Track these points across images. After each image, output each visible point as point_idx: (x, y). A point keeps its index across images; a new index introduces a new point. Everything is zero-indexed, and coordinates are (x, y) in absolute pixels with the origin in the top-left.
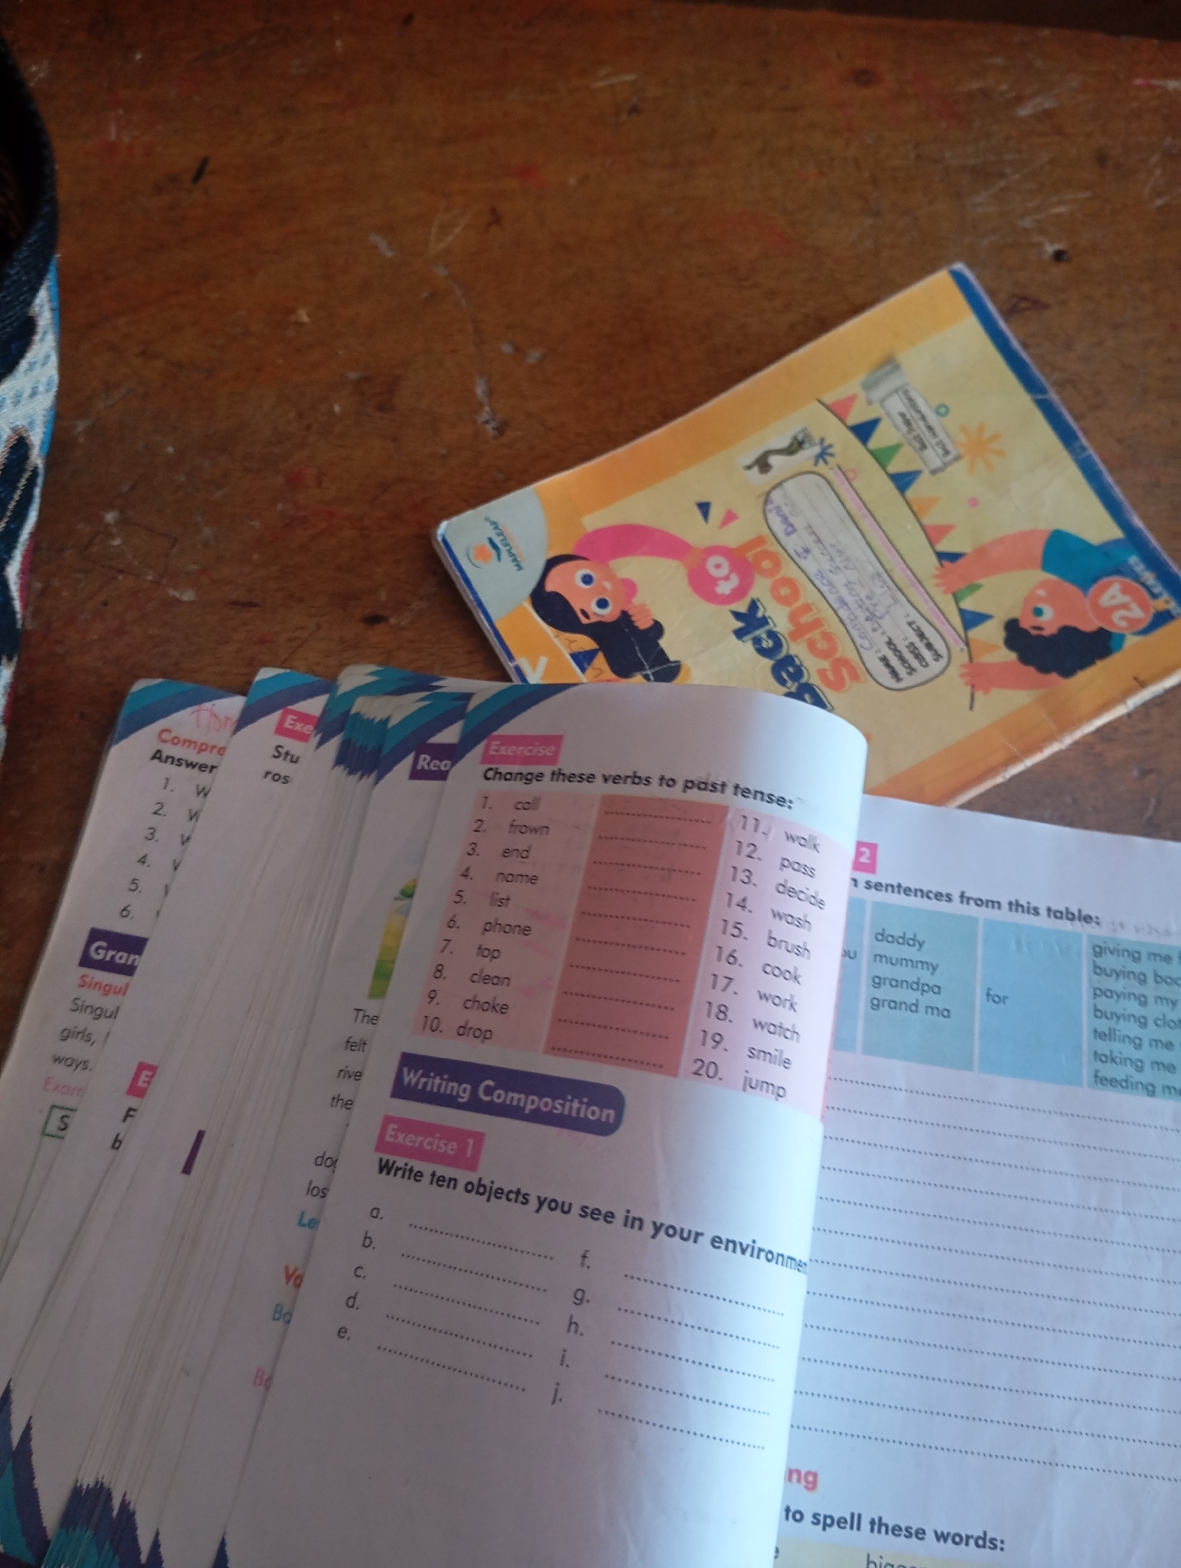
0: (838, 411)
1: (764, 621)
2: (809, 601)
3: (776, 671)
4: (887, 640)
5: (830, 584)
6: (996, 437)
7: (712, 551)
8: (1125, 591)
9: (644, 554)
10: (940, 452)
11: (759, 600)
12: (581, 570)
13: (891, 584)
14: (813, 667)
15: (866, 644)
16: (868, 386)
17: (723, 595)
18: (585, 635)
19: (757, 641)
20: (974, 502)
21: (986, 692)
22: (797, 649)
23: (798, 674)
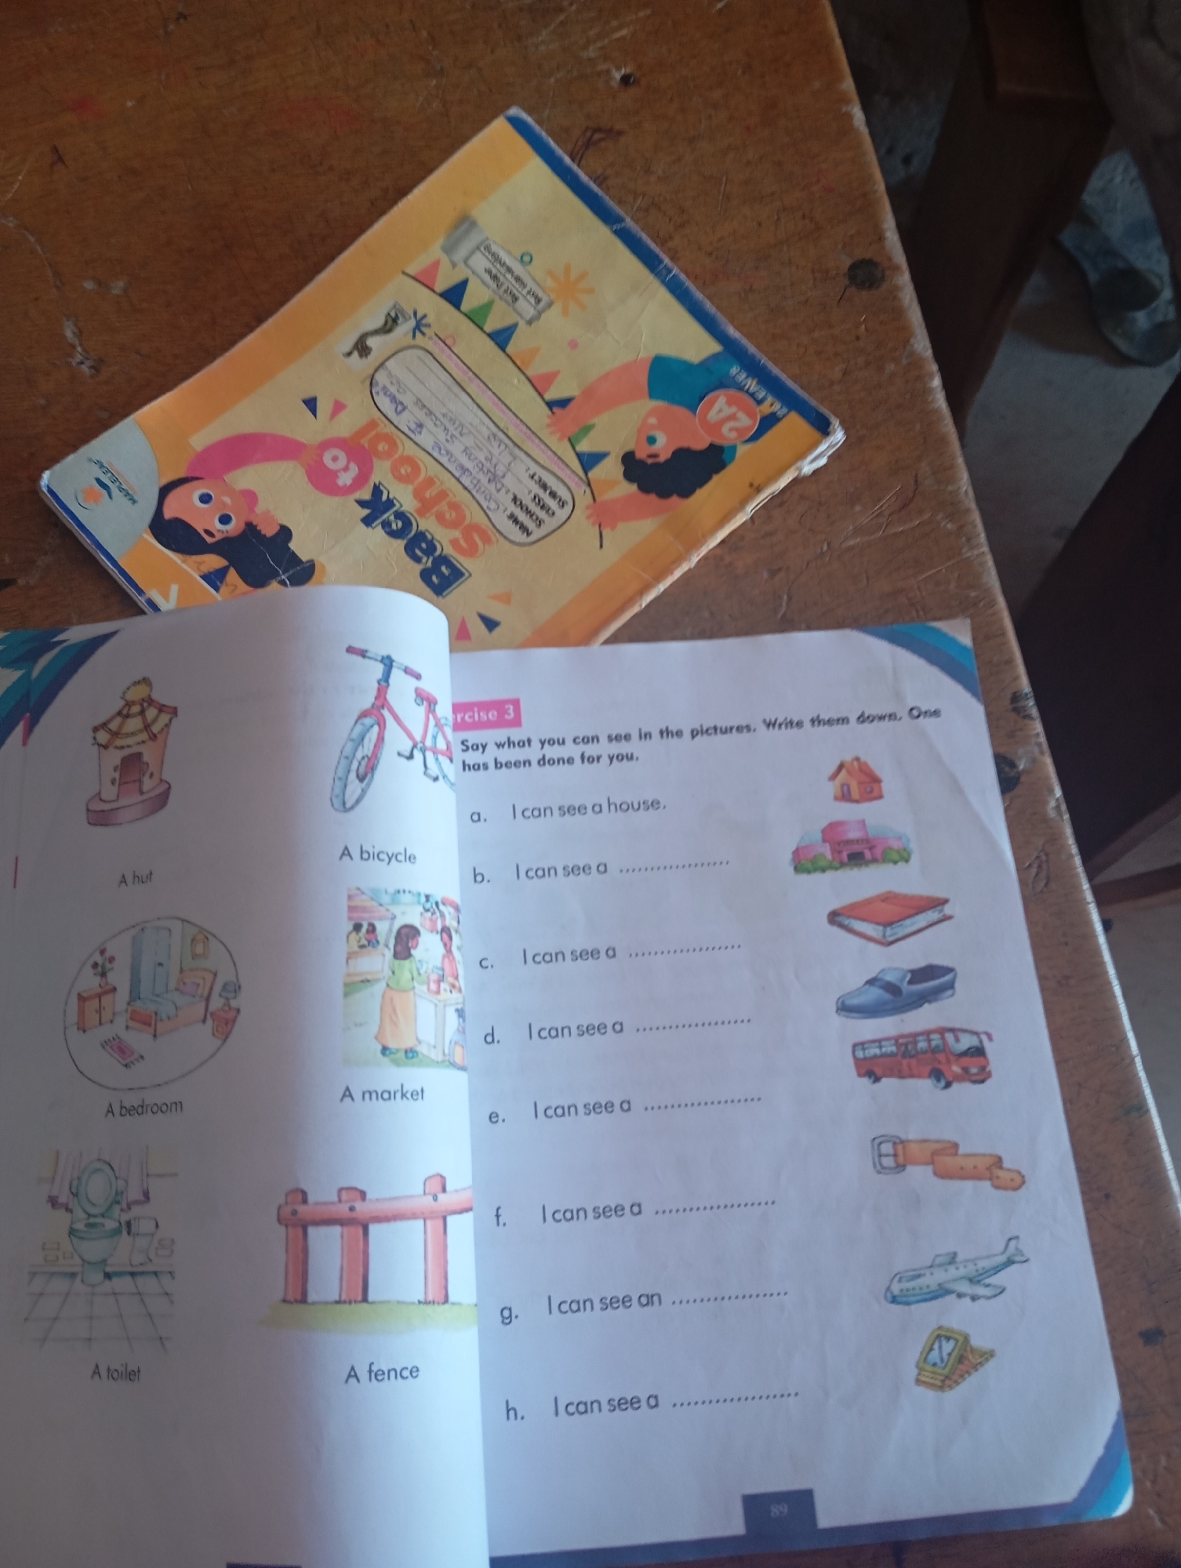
0: (425, 280)
1: (390, 503)
2: (431, 473)
3: (409, 550)
4: (512, 497)
5: (448, 452)
6: (583, 276)
7: (326, 445)
8: (729, 403)
9: (258, 461)
10: (532, 300)
11: (380, 483)
12: (196, 491)
13: (507, 441)
14: (445, 539)
15: (493, 505)
16: (449, 249)
17: (345, 485)
18: (211, 553)
19: (386, 525)
20: (573, 345)
21: (613, 528)
22: (427, 524)
23: (431, 548)
